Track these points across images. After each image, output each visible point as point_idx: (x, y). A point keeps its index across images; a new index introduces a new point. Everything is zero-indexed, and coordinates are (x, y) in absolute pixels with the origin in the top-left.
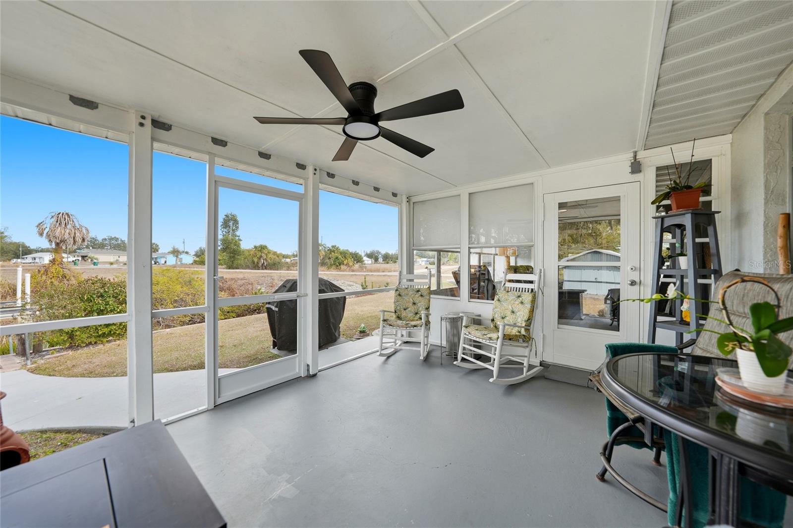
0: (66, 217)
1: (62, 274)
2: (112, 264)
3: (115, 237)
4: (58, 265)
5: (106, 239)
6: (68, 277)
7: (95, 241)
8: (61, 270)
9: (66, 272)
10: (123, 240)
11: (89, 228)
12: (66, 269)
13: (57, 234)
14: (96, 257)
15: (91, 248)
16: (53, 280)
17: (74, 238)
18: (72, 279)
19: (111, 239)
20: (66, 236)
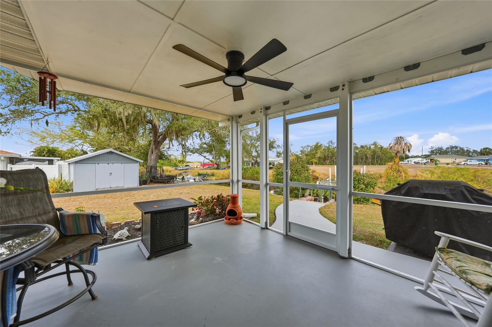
0: (400, 139)
1: (398, 169)
2: (448, 164)
3: (455, 146)
4: (396, 165)
5: (448, 148)
6: (400, 171)
7: (441, 150)
8: (398, 167)
9: (400, 168)
10: (461, 147)
11: (411, 144)
12: (400, 167)
13: (395, 149)
14: (438, 159)
15: (438, 154)
16: (394, 172)
17: (403, 150)
18: (402, 172)
19: (452, 147)
20: (400, 149)
